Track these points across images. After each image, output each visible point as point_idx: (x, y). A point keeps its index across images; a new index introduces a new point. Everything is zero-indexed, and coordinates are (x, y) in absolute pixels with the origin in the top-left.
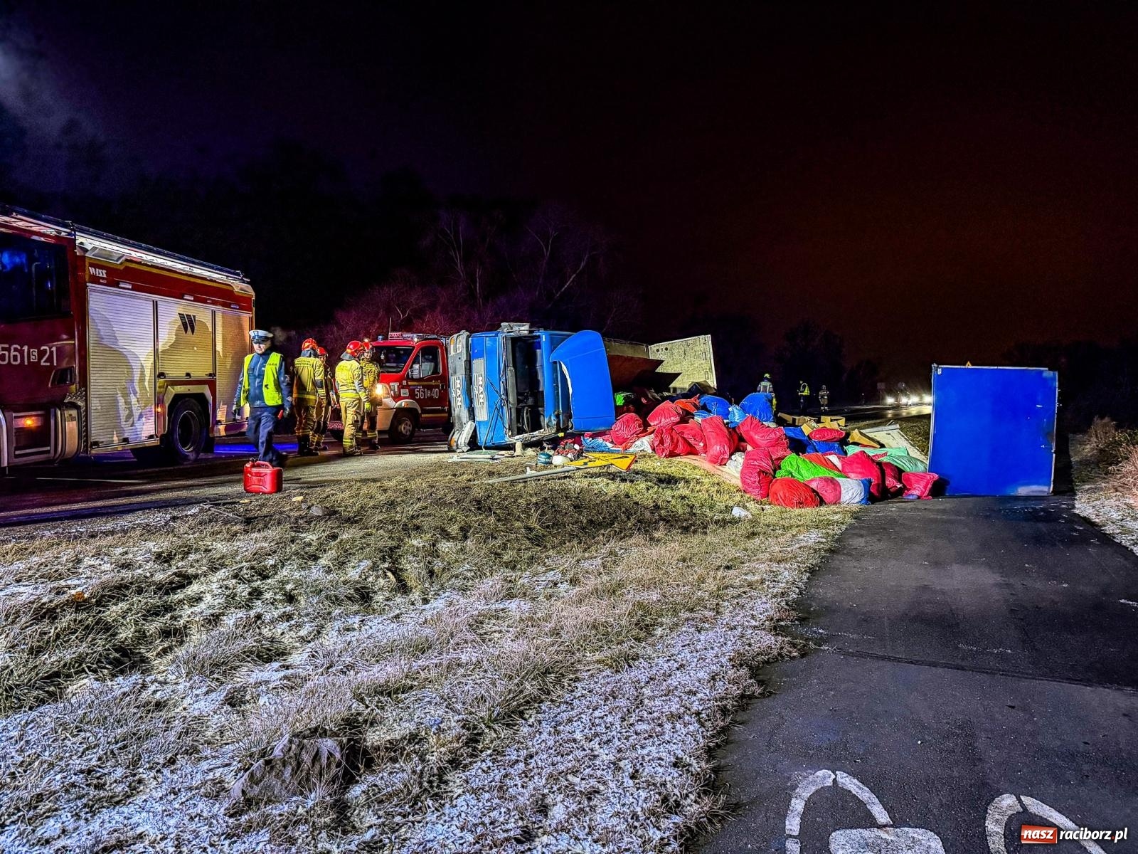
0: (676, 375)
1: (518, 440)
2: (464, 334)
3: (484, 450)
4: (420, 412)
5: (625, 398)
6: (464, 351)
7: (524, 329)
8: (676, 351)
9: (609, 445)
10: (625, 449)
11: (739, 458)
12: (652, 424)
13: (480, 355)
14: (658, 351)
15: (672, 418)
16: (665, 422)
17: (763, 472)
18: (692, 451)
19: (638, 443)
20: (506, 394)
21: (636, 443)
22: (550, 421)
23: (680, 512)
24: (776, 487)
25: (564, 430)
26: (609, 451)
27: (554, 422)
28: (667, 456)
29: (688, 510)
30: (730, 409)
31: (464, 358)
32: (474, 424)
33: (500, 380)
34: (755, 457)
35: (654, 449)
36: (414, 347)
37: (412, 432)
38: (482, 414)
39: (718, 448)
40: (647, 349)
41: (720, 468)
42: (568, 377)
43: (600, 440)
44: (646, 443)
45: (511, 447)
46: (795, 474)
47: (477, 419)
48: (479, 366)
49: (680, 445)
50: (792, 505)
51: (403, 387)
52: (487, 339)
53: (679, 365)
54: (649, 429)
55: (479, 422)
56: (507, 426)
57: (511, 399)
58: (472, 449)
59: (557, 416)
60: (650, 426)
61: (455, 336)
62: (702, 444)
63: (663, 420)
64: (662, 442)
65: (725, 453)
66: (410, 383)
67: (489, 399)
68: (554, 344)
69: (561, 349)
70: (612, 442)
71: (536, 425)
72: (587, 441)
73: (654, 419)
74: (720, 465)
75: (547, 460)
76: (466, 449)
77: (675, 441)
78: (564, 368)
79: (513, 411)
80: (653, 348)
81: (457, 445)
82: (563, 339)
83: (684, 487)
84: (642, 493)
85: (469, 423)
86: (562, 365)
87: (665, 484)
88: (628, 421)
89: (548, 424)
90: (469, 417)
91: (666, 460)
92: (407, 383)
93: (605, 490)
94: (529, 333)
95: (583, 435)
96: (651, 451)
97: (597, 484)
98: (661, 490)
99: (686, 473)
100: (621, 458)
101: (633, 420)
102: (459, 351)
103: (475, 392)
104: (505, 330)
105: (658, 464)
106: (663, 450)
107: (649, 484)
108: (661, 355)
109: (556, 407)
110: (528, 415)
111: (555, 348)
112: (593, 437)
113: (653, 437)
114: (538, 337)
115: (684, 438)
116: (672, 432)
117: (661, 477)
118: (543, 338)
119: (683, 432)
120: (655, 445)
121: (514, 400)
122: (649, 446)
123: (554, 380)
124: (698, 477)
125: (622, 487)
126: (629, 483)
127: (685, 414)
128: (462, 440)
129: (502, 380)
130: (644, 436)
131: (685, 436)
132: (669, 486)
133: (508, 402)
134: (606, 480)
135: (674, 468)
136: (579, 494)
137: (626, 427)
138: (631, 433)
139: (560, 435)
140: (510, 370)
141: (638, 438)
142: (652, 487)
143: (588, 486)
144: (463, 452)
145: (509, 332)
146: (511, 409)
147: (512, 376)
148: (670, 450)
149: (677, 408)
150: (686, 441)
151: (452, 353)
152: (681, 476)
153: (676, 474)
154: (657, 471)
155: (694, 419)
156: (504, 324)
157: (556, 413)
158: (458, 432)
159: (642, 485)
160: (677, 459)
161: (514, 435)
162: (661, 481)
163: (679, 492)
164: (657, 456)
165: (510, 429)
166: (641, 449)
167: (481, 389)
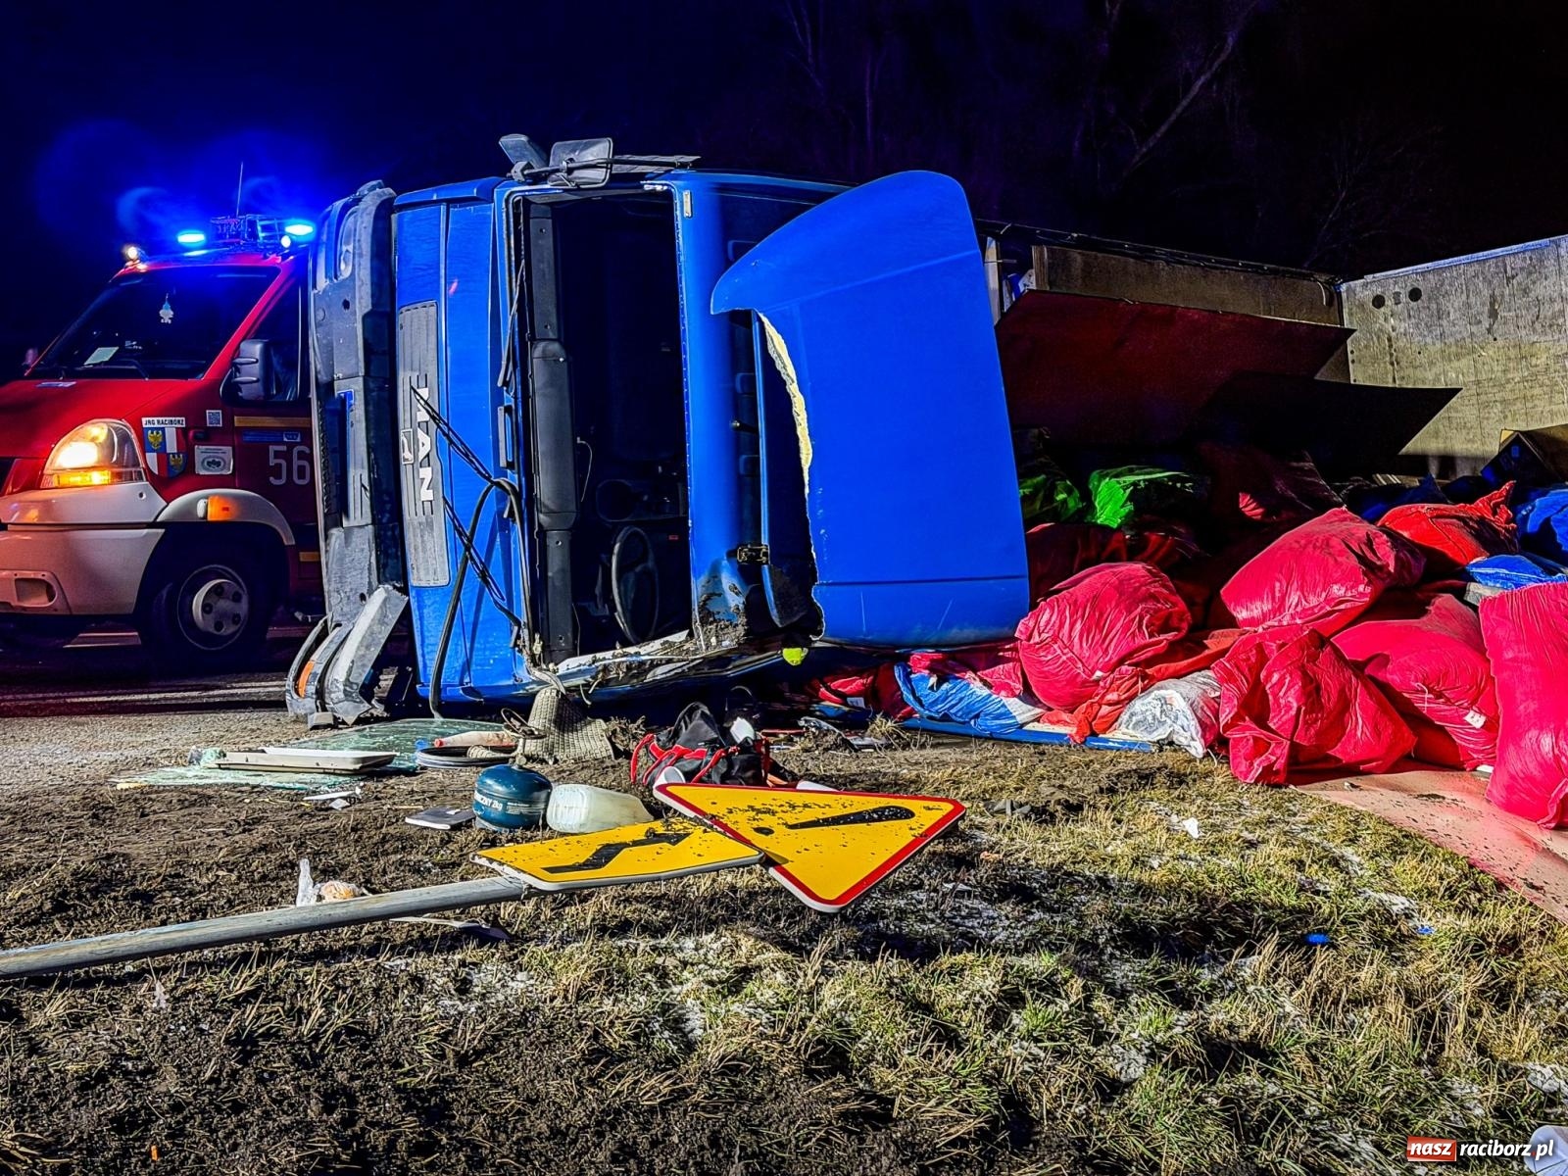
0: (1435, 400)
1: (554, 681)
2: (371, 195)
3: (438, 718)
5: (1136, 495)
6: (365, 274)
8: (1454, 305)
9: (1021, 711)
10: (1091, 733)
12: (1242, 614)
13: (427, 292)
14: (1379, 301)
15: (1338, 590)
16: (1298, 604)
18: (1426, 747)
20: (526, 463)
21: (1138, 705)
22: (714, 593)
25: (797, 634)
26: (1014, 737)
27: (735, 601)
28: (1270, 779)
31: (363, 303)
32: (400, 601)
33: (497, 398)
35: (1218, 744)
36: (273, 271)
39: (1548, 742)
40: (1335, 299)
42: (793, 388)
43: (974, 686)
44: (1180, 704)
47: (414, 581)
48: (421, 333)
49: (1359, 726)
51: (209, 436)
52: (441, 212)
53: (1464, 363)
54: (1216, 641)
55: (420, 590)
56: (524, 619)
57: (545, 487)
59: (749, 574)
60: (1231, 622)
61: (339, 204)
62: (1477, 718)
63: (1294, 598)
64: (1255, 706)
66: (238, 421)
70: (1028, 696)
72: (922, 687)
73: (1252, 595)
75: (517, 809)
76: (349, 711)
77: (1329, 699)
78: (778, 345)
79: (556, 544)
80: (1359, 290)
81: (320, 694)
82: (780, 211)
83: (1273, 975)
84: (950, 1038)
85: (380, 595)
86: (770, 330)
87: (1155, 960)
88: (1098, 602)
89: (713, 607)
90: (381, 567)
91: (1256, 803)
92: (228, 419)
93: (696, 1022)
94: (615, 179)
95: (903, 660)
96: (1198, 749)
97: (663, 976)
98: (1102, 1004)
99: (1332, 883)
100: (859, 818)
101: (1128, 596)
102: (345, 270)
103: (406, 454)
104: (517, 171)
105: (1192, 826)
106: (1260, 747)
107: (1040, 963)
108: (1394, 322)
109: (744, 526)
110: (650, 564)
111: (740, 250)
112: (944, 671)
113: (1226, 678)
114: (668, 196)
115: (1384, 688)
116: (1313, 658)
117: (1154, 912)
118: (684, 206)
119: (1386, 659)
120: (1223, 720)
121: (559, 493)
122: (1193, 726)
123: (739, 404)
124: (1398, 903)
125: (830, 997)
126: (892, 966)
127: (1418, 568)
128: (339, 673)
129: (509, 399)
130: (1179, 675)
131: (1393, 678)
132: (1178, 972)
133: (528, 500)
134: (746, 944)
135: (1272, 853)
136: (463, 1061)
137: (1086, 631)
138: (1112, 655)
139: (793, 656)
140: (546, 353)
141: (1149, 682)
142: (1049, 987)
143: (582, 995)
144: (337, 724)
145: (537, 178)
146: (543, 533)
147: (551, 382)
148: (1294, 747)
149: (1369, 543)
150: (1394, 703)
151: (322, 282)
152: (1290, 900)
153: (1267, 891)
154: (1157, 874)
155: (1460, 593)
156: (513, 142)
157: (742, 556)
158: (334, 635)
159: (984, 979)
160: (1325, 795)
161: (550, 655)
162: (1136, 938)
163: (1219, 1014)
164: (1221, 775)
165: (536, 627)
166: (1161, 734)
167: (426, 443)
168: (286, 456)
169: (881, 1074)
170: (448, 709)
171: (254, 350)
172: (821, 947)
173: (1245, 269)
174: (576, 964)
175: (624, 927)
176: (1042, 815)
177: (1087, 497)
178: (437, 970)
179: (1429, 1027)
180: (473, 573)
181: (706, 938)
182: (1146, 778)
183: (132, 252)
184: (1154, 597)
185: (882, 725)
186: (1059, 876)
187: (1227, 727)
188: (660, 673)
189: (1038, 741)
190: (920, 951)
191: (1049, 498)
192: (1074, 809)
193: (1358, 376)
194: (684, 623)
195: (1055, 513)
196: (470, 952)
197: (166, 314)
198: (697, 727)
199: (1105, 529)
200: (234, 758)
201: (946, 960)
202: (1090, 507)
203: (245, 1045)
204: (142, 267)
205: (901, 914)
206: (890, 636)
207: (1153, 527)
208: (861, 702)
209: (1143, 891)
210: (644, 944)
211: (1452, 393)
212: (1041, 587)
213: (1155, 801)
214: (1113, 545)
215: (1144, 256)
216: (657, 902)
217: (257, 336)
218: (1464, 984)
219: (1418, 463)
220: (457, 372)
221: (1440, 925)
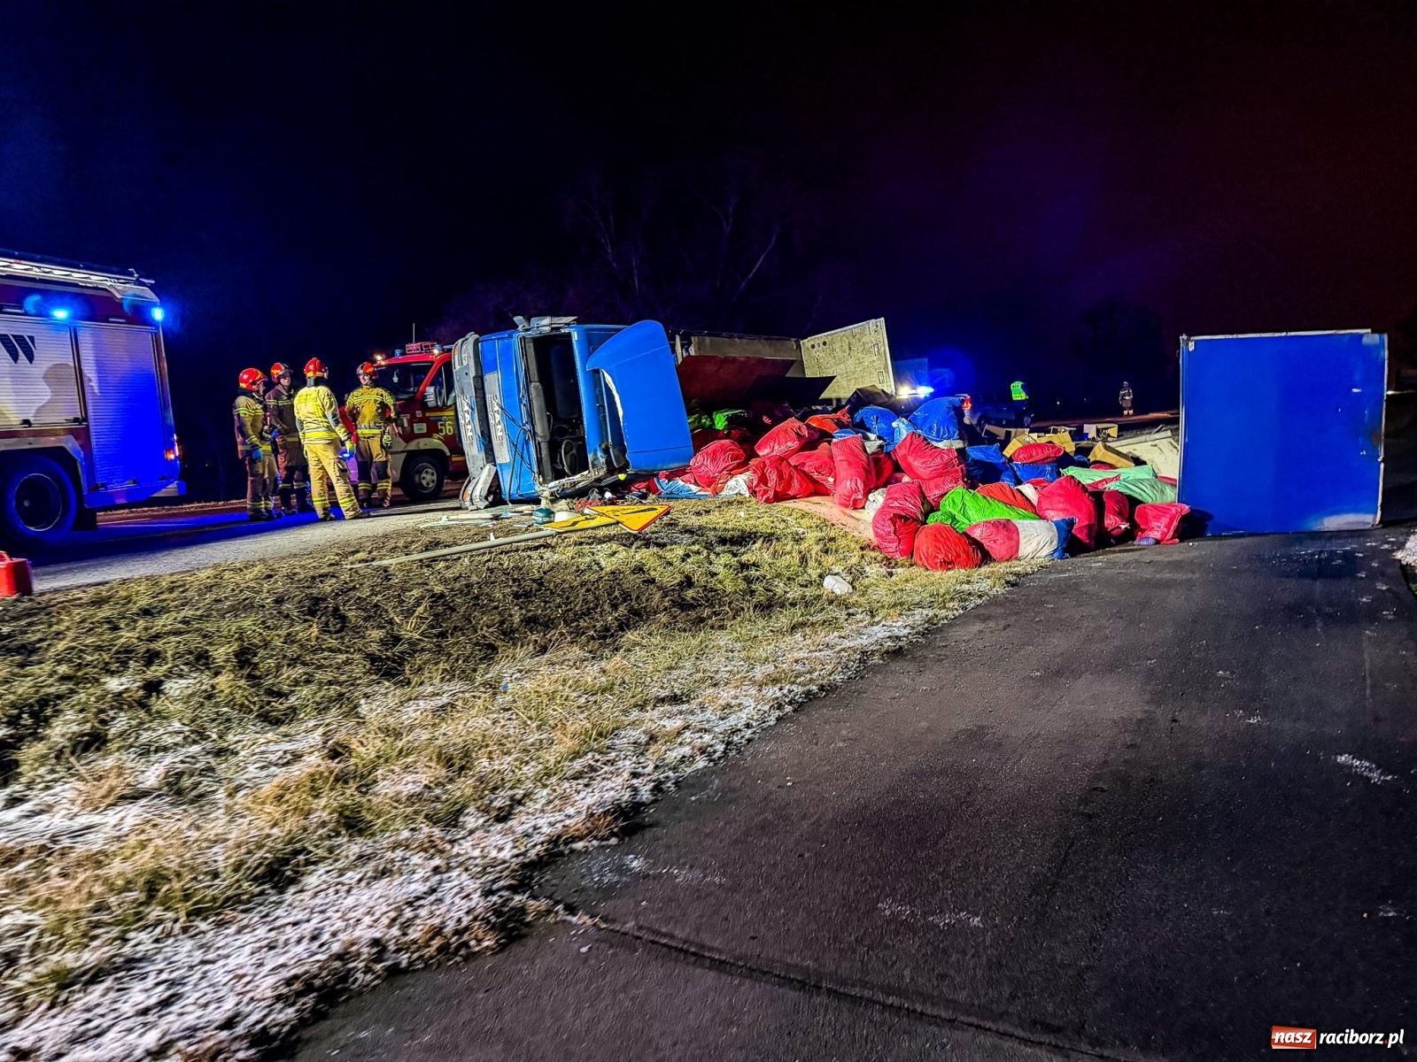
0: (827, 381)
1: (545, 490)
2: (472, 337)
3: (510, 505)
4: (448, 454)
5: (729, 419)
6: (472, 363)
7: (544, 324)
8: (837, 345)
9: (694, 488)
10: (716, 493)
11: (878, 498)
12: (761, 454)
13: (493, 368)
14: (813, 346)
15: (789, 444)
16: (778, 450)
17: (901, 517)
18: (818, 490)
19: (731, 483)
20: (532, 422)
21: (729, 483)
22: (596, 458)
23: (729, 590)
24: (922, 541)
25: (622, 470)
27: (602, 460)
28: (768, 501)
29: (743, 586)
30: (894, 425)
31: (472, 373)
32: (494, 469)
33: (521, 402)
34: (896, 495)
35: (754, 493)
36: (433, 363)
37: (440, 483)
38: (503, 454)
39: (848, 483)
40: (799, 347)
41: (854, 513)
42: (615, 392)
43: (680, 482)
44: (742, 482)
45: (537, 501)
46: (959, 517)
47: (498, 461)
48: (493, 381)
49: (796, 484)
50: (935, 567)
51: (421, 421)
52: (495, 342)
53: (842, 366)
54: (753, 462)
55: (500, 464)
56: (536, 470)
57: (539, 430)
58: (492, 505)
59: (606, 451)
60: (758, 456)
61: (460, 341)
62: (831, 480)
63: (776, 447)
64: (763, 480)
65: (857, 491)
66: (427, 414)
67: (508, 429)
68: (592, 343)
69: (603, 353)
70: (696, 483)
71: (580, 464)
72: (663, 484)
73: (764, 446)
74: (855, 509)
75: (546, 520)
76: (482, 504)
77: (786, 476)
78: (609, 379)
79: (544, 447)
80: (806, 343)
81: (471, 500)
82: (608, 335)
83: (760, 549)
84: (671, 564)
85: (487, 467)
86: (606, 375)
87: (728, 546)
88: (714, 452)
89: (596, 462)
90: (487, 458)
91: (763, 507)
92: (424, 413)
93: (603, 564)
94: (552, 329)
95: (656, 475)
96: (747, 495)
97: (593, 554)
98: (712, 556)
99: (782, 526)
100: (642, 511)
101: (724, 450)
102: (465, 363)
103: (491, 421)
104: (520, 328)
105: (742, 514)
106: (765, 492)
107: (696, 548)
108: (819, 353)
109: (603, 437)
110: (574, 451)
111: (594, 350)
112: (670, 477)
113: (755, 472)
114: (569, 335)
115: (804, 472)
116: (780, 465)
117: (728, 535)
118: (575, 337)
119: (805, 464)
120: (755, 484)
121: (543, 431)
122: (745, 487)
123: (597, 397)
124: (801, 530)
125: (638, 557)
126: (655, 549)
127: (816, 436)
128: (477, 493)
129: (524, 402)
130: (741, 473)
131: (806, 469)
132: (734, 548)
133: (535, 434)
134: (615, 546)
135: (766, 519)
136: (545, 573)
137: (712, 461)
138: (720, 469)
139: (622, 477)
140: (535, 387)
141: (732, 476)
142: (698, 553)
143: (573, 558)
144: (478, 509)
145: (527, 330)
146: (539, 443)
147: (538, 395)
148: (775, 491)
149: (800, 428)
150: (807, 477)
151: (458, 367)
152: (769, 531)
153: (762, 529)
154: (730, 526)
155: (829, 442)
156: (518, 319)
157: (603, 446)
158: (474, 482)
159: (680, 552)
160: (787, 505)
161: (545, 482)
162: (723, 541)
163: (744, 558)
164: (754, 500)
165: (540, 473)
166: (736, 491)
167: (498, 417)
168: (444, 425)
169: (653, 573)
170: (514, 502)
171: (430, 390)
172: (634, 547)
173: (767, 339)
174: (571, 551)
175: (581, 544)
176: (698, 514)
177: (712, 420)
178: (534, 554)
179: (804, 560)
180: (518, 457)
181: (604, 545)
182: (730, 503)
183: (379, 358)
184: (731, 450)
185: (652, 497)
186: (700, 528)
187: (756, 487)
188: (580, 485)
189: (699, 498)
190: (662, 546)
191: (700, 421)
192: (708, 512)
193: (809, 374)
194: (586, 468)
195: (702, 427)
196: (542, 550)
197: (395, 379)
198: (595, 495)
199: (719, 431)
200: (452, 517)
201: (669, 547)
202: (714, 424)
203: (491, 570)
204: (383, 363)
205: (657, 538)
206: (650, 468)
207: (733, 428)
208: (644, 490)
209: (725, 530)
210: (588, 547)
211: (833, 378)
212: (697, 449)
213: (733, 509)
214: (721, 434)
215: (730, 337)
216: (589, 538)
217: (431, 385)
218: (817, 548)
219: (829, 401)
220: (506, 394)
221: (812, 536)
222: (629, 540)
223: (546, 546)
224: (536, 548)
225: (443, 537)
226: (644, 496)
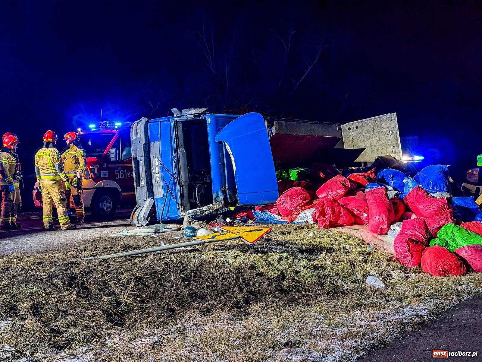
0: (361, 151)
1: (186, 215)
2: (144, 120)
3: (162, 224)
4: (120, 190)
5: (298, 174)
6: (143, 136)
7: (190, 113)
8: (365, 129)
9: (278, 217)
10: (292, 221)
11: (397, 228)
12: (320, 197)
13: (156, 139)
14: (349, 129)
15: (338, 191)
16: (332, 194)
17: (413, 241)
18: (356, 221)
19: (302, 215)
20: (179, 173)
21: (300, 215)
22: (217, 196)
23: (308, 282)
24: (427, 256)
25: (233, 204)
26: (277, 222)
27: (221, 198)
28: (326, 227)
29: (316, 280)
30: (404, 181)
31: (143, 141)
32: (153, 201)
33: (172, 160)
34: (409, 227)
35: (316, 221)
36: (114, 134)
37: (114, 208)
38: (159, 192)
39: (377, 218)
40: (340, 129)
41: (381, 237)
42: (231, 156)
43: (268, 213)
44: (308, 214)
45: (181, 222)
46: (450, 242)
47: (156, 196)
48: (156, 147)
49: (343, 217)
50: (436, 274)
51: (104, 169)
52: (159, 123)
53: (368, 142)
54: (315, 202)
55: (157, 198)
56: (179, 203)
57: (183, 177)
58: (150, 224)
59: (224, 192)
60: (318, 198)
61: (137, 122)
62: (365, 215)
63: (330, 193)
64: (323, 213)
65: (383, 223)
66: (110, 166)
67: (163, 177)
68: (219, 126)
69: (225, 131)
70: (279, 214)
71: (207, 200)
72: (258, 214)
73: (322, 192)
74: (381, 234)
75: (192, 234)
76: (144, 223)
77: (337, 211)
78: (228, 147)
79: (185, 188)
80: (345, 127)
81: (138, 220)
82: (228, 121)
83: (325, 257)
84: (271, 264)
85: (149, 200)
86: (227, 145)
87: (305, 255)
88: (292, 195)
89: (217, 199)
90: (149, 194)
91: (323, 231)
92: (107, 165)
93: (231, 262)
94: (195, 116)
95: (254, 208)
96: (312, 222)
97: (224, 256)
98: (296, 261)
99: (337, 243)
100: (254, 231)
101: (298, 194)
102: (139, 136)
103: (153, 172)
104: (175, 115)
105: (311, 235)
106: (324, 221)
107: (285, 255)
108: (352, 133)
109: (223, 183)
110: (203, 191)
111: (220, 129)
112: (262, 210)
113: (317, 208)
114: (205, 120)
115: (348, 209)
116: (333, 204)
117: (305, 247)
118: (209, 121)
119: (348, 204)
120: (317, 217)
121: (185, 177)
122: (311, 218)
123: (220, 159)
124: (348, 247)
125: (251, 259)
126: (261, 255)
127: (355, 186)
128: (142, 216)
129: (175, 160)
130: (308, 209)
131: (349, 208)
132: (309, 256)
133: (180, 180)
134: (237, 252)
135: (326, 238)
136: (198, 267)
137: (290, 200)
138: (295, 205)
139: (232, 208)
140: (182, 151)
141: (303, 210)
142: (287, 258)
143: (213, 258)
144: (142, 226)
145: (179, 117)
146: (182, 186)
147: (183, 156)
148: (330, 221)
149: (345, 182)
150: (349, 212)
151: (134, 138)
152: (329, 246)
153: (324, 245)
154: (305, 242)
155: (363, 191)
156: (174, 110)
157: (223, 189)
158: (139, 209)
159: (276, 257)
160: (336, 230)
161: (185, 210)
162: (301, 251)
163: (315, 263)
164: (317, 226)
165: (182, 204)
166: (305, 220)
167: (158, 169)
168: (119, 172)
169: (261, 270)
170: (165, 222)
171: (113, 151)
172: (248, 253)
173: (320, 123)
174: (212, 254)
175: (217, 250)
176: (283, 233)
177: (288, 174)
178: (190, 255)
179: (352, 265)
180: (169, 194)
181: (230, 251)
182: (302, 228)
183: (79, 130)
184: (303, 194)
185: (250, 222)
186: (287, 242)
187: (317, 218)
188: (206, 213)
189: (281, 223)
190: (265, 253)
191: (281, 175)
192: (289, 233)
194: (212, 202)
195: (282, 178)
196: (194, 253)
197: (90, 143)
198: (220, 219)
199: (293, 181)
200: (130, 231)
201: (269, 254)
202: (289, 176)
203: (166, 264)
204: (82, 133)
205: (261, 248)
206: (252, 203)
207: (302, 180)
208: (245, 217)
209: (302, 244)
210: (220, 252)
211: (364, 149)
212: (281, 192)
213: (304, 231)
214: (294, 184)
215: (297, 122)
216: (221, 246)
217: (113, 147)
218: (359, 259)
219: (359, 164)
220: (163, 154)
221: (356, 250)
222: (245, 248)
223: (197, 250)
224: (191, 251)
225: (131, 242)
226: (245, 221)
